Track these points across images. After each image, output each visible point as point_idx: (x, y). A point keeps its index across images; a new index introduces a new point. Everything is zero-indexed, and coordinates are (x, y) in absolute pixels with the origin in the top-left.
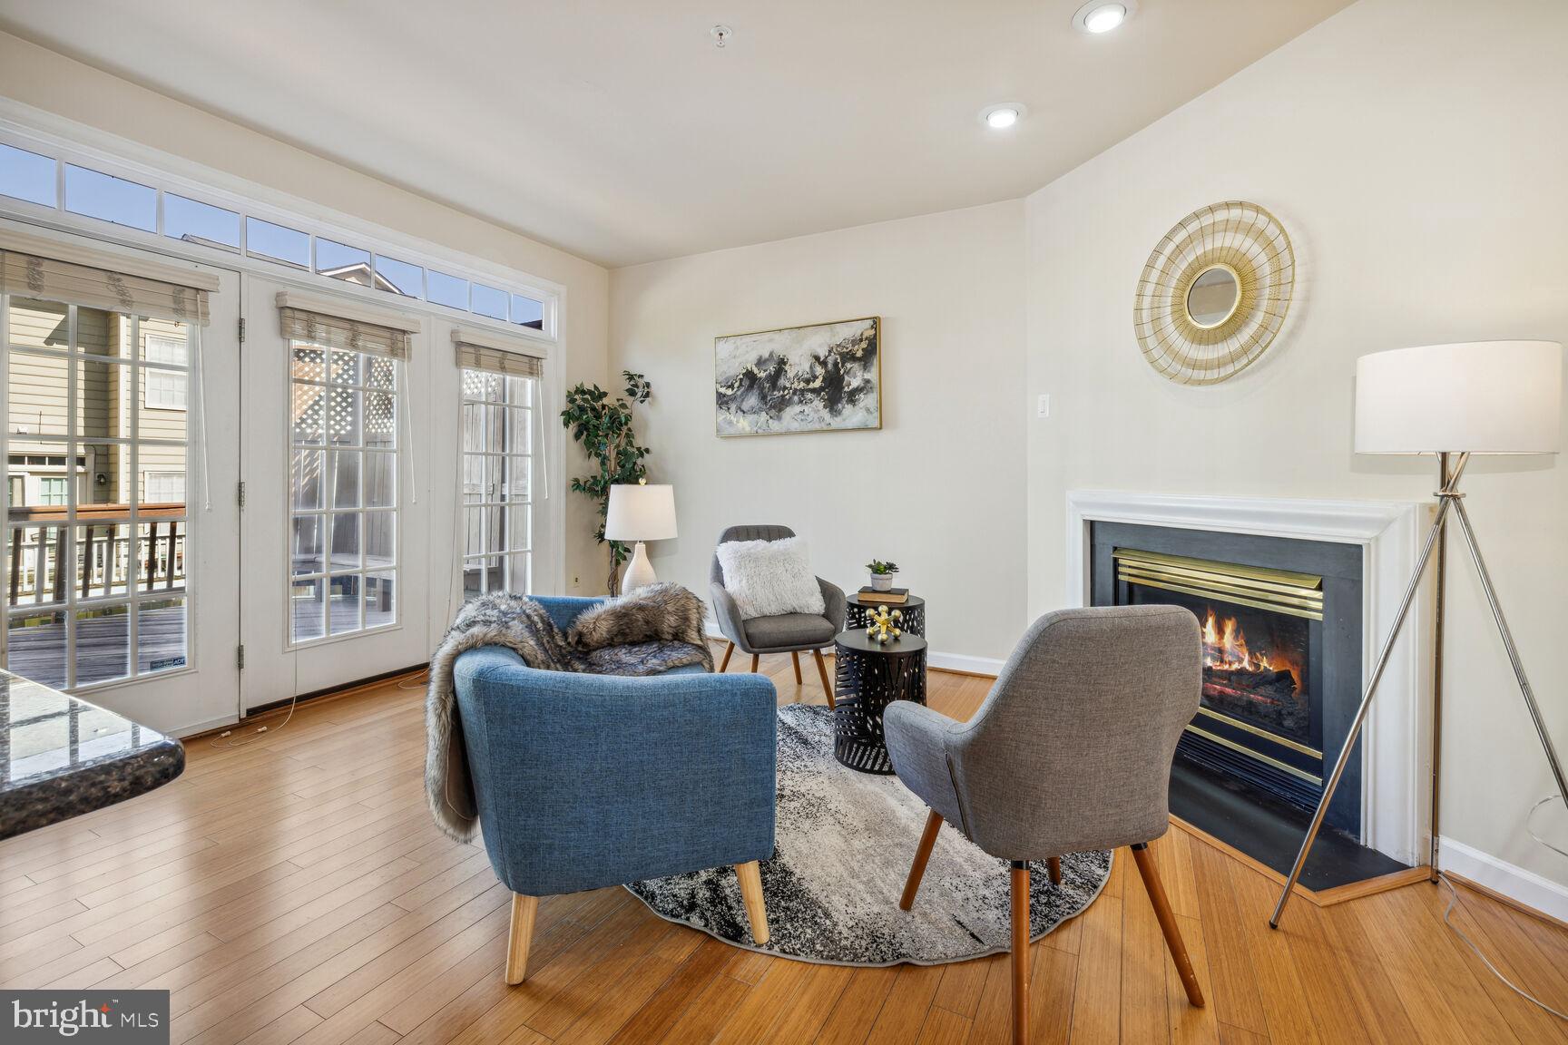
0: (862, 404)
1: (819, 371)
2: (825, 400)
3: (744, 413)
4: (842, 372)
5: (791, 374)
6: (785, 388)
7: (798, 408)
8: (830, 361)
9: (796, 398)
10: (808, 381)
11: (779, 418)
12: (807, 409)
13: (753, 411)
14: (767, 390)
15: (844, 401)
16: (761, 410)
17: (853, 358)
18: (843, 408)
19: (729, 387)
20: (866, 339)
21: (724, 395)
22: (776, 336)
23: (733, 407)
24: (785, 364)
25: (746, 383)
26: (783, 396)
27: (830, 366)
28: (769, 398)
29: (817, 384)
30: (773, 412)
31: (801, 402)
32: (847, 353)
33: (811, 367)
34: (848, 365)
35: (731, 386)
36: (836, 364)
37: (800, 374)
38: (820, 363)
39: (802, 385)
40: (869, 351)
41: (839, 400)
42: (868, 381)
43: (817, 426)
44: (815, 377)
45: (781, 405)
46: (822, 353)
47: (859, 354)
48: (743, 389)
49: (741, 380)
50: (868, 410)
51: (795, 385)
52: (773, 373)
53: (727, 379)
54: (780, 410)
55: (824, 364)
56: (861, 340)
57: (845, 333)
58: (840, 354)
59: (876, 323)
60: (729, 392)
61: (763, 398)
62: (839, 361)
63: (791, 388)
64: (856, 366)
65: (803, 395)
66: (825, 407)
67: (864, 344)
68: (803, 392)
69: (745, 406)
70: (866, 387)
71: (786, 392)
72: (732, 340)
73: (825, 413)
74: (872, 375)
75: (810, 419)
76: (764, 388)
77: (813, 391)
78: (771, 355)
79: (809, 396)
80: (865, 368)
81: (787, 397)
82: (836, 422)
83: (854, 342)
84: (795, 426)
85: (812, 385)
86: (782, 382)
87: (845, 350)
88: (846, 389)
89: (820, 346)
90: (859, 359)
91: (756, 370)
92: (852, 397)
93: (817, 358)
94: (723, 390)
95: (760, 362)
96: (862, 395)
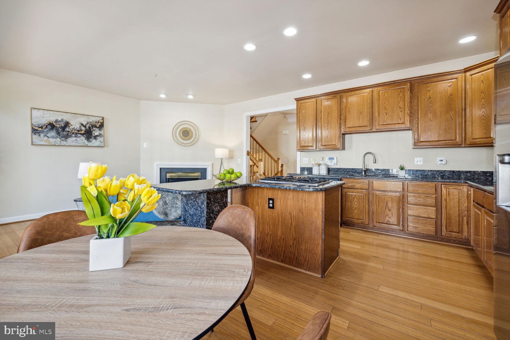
0: (99, 140)
1: (83, 128)
2: (85, 137)
3: (48, 137)
4: (92, 130)
5: (71, 127)
6: (69, 132)
7: (75, 139)
8: (87, 126)
9: (74, 135)
10: (79, 131)
11: (66, 141)
12: (78, 139)
13: (53, 137)
14: (60, 131)
15: (93, 138)
16: (57, 137)
17: (96, 127)
18: (92, 140)
19: (40, 127)
20: (100, 122)
21: (37, 130)
22: (65, 114)
23: (42, 135)
24: (69, 124)
25: (49, 127)
26: (68, 134)
27: (87, 128)
28: (61, 134)
29: (83, 132)
30: (63, 139)
31: (76, 137)
32: (94, 125)
33: (80, 127)
34: (94, 129)
35: (42, 127)
36: (89, 127)
37: (75, 128)
38: (84, 126)
39: (76, 132)
40: (101, 126)
41: (91, 138)
42: (101, 134)
43: (82, 144)
44: (81, 130)
45: (67, 137)
46: (84, 123)
47: (98, 126)
48: (47, 129)
49: (47, 126)
50: (101, 142)
51: (73, 131)
52: (63, 126)
53: (39, 125)
54: (66, 138)
55: (85, 127)
56: (99, 122)
57: (92, 120)
58: (91, 125)
59: (103, 119)
60: (40, 129)
61: (58, 133)
62: (91, 126)
63: (71, 132)
64: (97, 129)
65: (77, 135)
66: (85, 139)
67: (99, 124)
68: (76, 134)
69: (49, 135)
70: (100, 135)
71: (69, 133)
72: (41, 111)
73: (86, 141)
74: (102, 132)
75: (79, 142)
76: (58, 130)
77: (81, 134)
78: (62, 120)
79: (79, 135)
80: (100, 130)
81: (70, 134)
82: (90, 144)
83: (96, 122)
84: (74, 144)
85: (80, 132)
86: (67, 129)
87: (93, 124)
88: (93, 135)
89: (84, 121)
90: (98, 127)
91: (54, 124)
92: (95, 137)
93: (82, 125)
94: (37, 128)
95: (56, 121)
96: (99, 137)
